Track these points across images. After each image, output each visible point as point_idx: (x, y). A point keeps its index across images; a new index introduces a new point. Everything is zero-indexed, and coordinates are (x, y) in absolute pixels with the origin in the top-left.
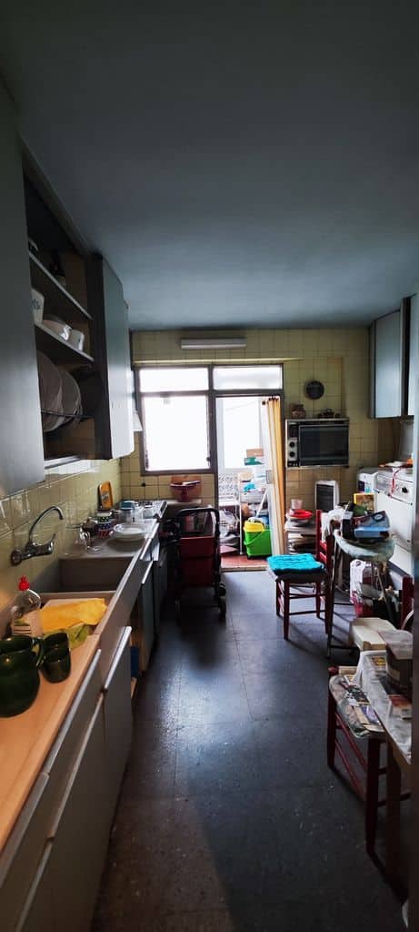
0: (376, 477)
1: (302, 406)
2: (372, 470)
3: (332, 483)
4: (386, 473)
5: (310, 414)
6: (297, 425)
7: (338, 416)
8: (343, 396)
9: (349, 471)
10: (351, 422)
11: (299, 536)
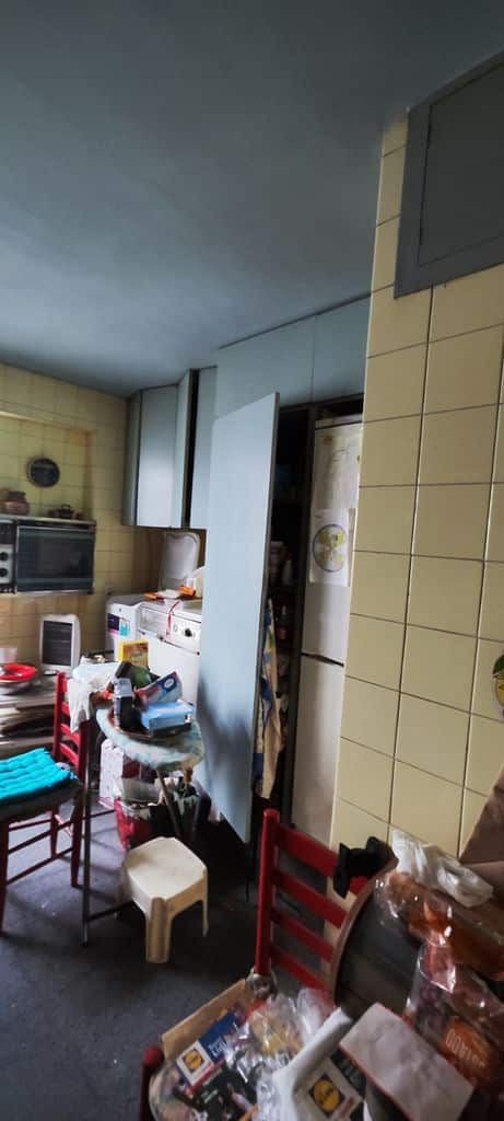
0: (140, 608)
1: (23, 494)
2: (133, 597)
3: (71, 619)
4: (154, 605)
5: (33, 508)
6: (15, 524)
7: (79, 517)
8: (87, 488)
9: (92, 600)
10: (98, 527)
11: (13, 711)
